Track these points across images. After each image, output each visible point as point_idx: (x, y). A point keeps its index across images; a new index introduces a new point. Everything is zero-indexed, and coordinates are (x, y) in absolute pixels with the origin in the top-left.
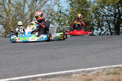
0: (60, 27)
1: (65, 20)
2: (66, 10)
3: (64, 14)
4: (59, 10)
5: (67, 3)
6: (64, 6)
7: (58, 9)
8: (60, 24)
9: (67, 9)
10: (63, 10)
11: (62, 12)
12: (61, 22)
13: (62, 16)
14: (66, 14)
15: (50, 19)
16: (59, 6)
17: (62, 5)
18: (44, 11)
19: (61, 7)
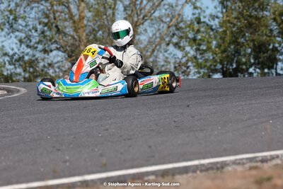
0: (198, 57)
1: (210, 40)
2: (211, 15)
3: (207, 25)
4: (197, 16)
6: (207, 8)
7: (194, 14)
8: (198, 50)
9: (214, 14)
10: (205, 17)
11: (202, 20)
12: (200, 45)
13: (202, 29)
14: (211, 26)
15: (175, 37)
16: (195, 8)
17: (202, 4)
18: (160, 19)
19: (201, 9)
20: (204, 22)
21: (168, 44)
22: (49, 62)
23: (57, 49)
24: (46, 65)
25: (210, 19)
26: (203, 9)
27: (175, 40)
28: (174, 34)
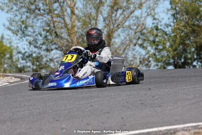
0: (157, 54)
1: (165, 42)
2: (166, 24)
3: (163, 31)
4: (155, 25)
5: (167, 14)
6: (163, 19)
7: (153, 24)
8: (156, 49)
9: (168, 23)
10: (161, 26)
11: (159, 27)
12: (158, 45)
13: (159, 34)
14: (166, 32)
15: (140, 40)
16: (154, 19)
17: (159, 16)
18: (129, 27)
19: (158, 20)
20: (161, 29)
21: (135, 45)
22: (51, 58)
23: (56, 49)
24: (48, 60)
25: (165, 27)
26: (160, 20)
27: (140, 42)
28: (139, 38)
